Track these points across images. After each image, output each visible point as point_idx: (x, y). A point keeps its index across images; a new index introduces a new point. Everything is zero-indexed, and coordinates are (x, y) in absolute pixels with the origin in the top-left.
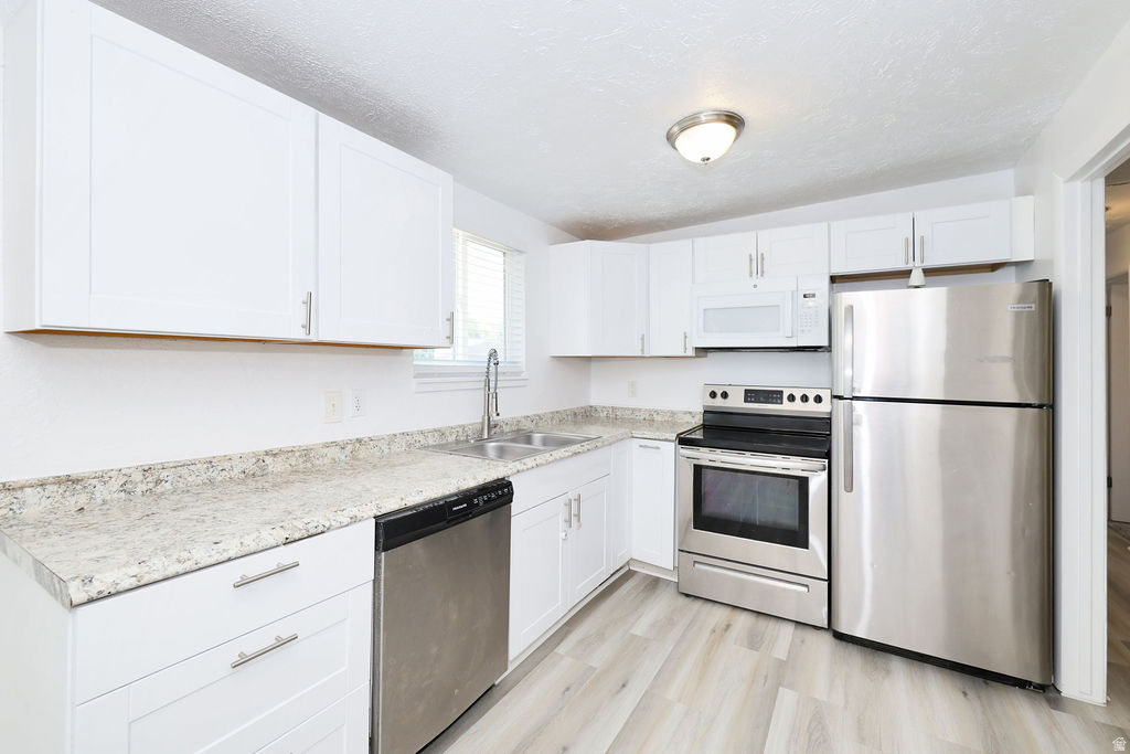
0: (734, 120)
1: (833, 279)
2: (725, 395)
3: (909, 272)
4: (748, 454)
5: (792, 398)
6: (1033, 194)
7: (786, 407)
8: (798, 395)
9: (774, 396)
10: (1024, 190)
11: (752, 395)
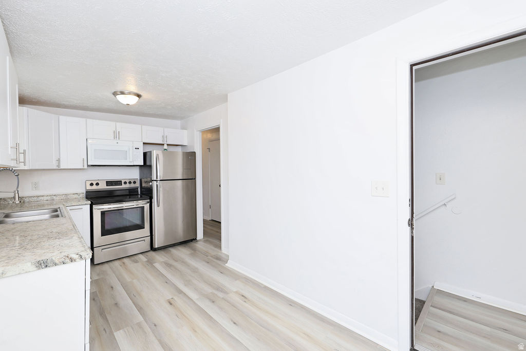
0: (139, 96)
1: (144, 143)
2: (97, 184)
3: (163, 144)
4: (124, 203)
5: (125, 183)
6: (186, 129)
7: (123, 186)
8: (128, 182)
9: (118, 183)
10: (183, 128)
11: (109, 183)
